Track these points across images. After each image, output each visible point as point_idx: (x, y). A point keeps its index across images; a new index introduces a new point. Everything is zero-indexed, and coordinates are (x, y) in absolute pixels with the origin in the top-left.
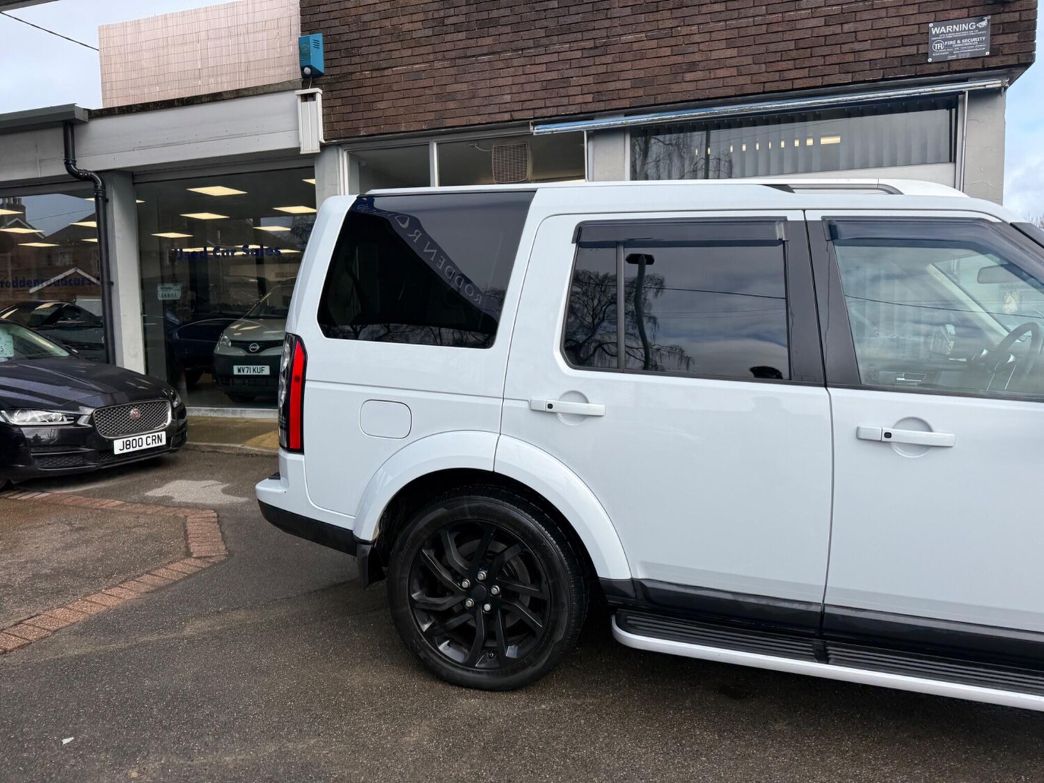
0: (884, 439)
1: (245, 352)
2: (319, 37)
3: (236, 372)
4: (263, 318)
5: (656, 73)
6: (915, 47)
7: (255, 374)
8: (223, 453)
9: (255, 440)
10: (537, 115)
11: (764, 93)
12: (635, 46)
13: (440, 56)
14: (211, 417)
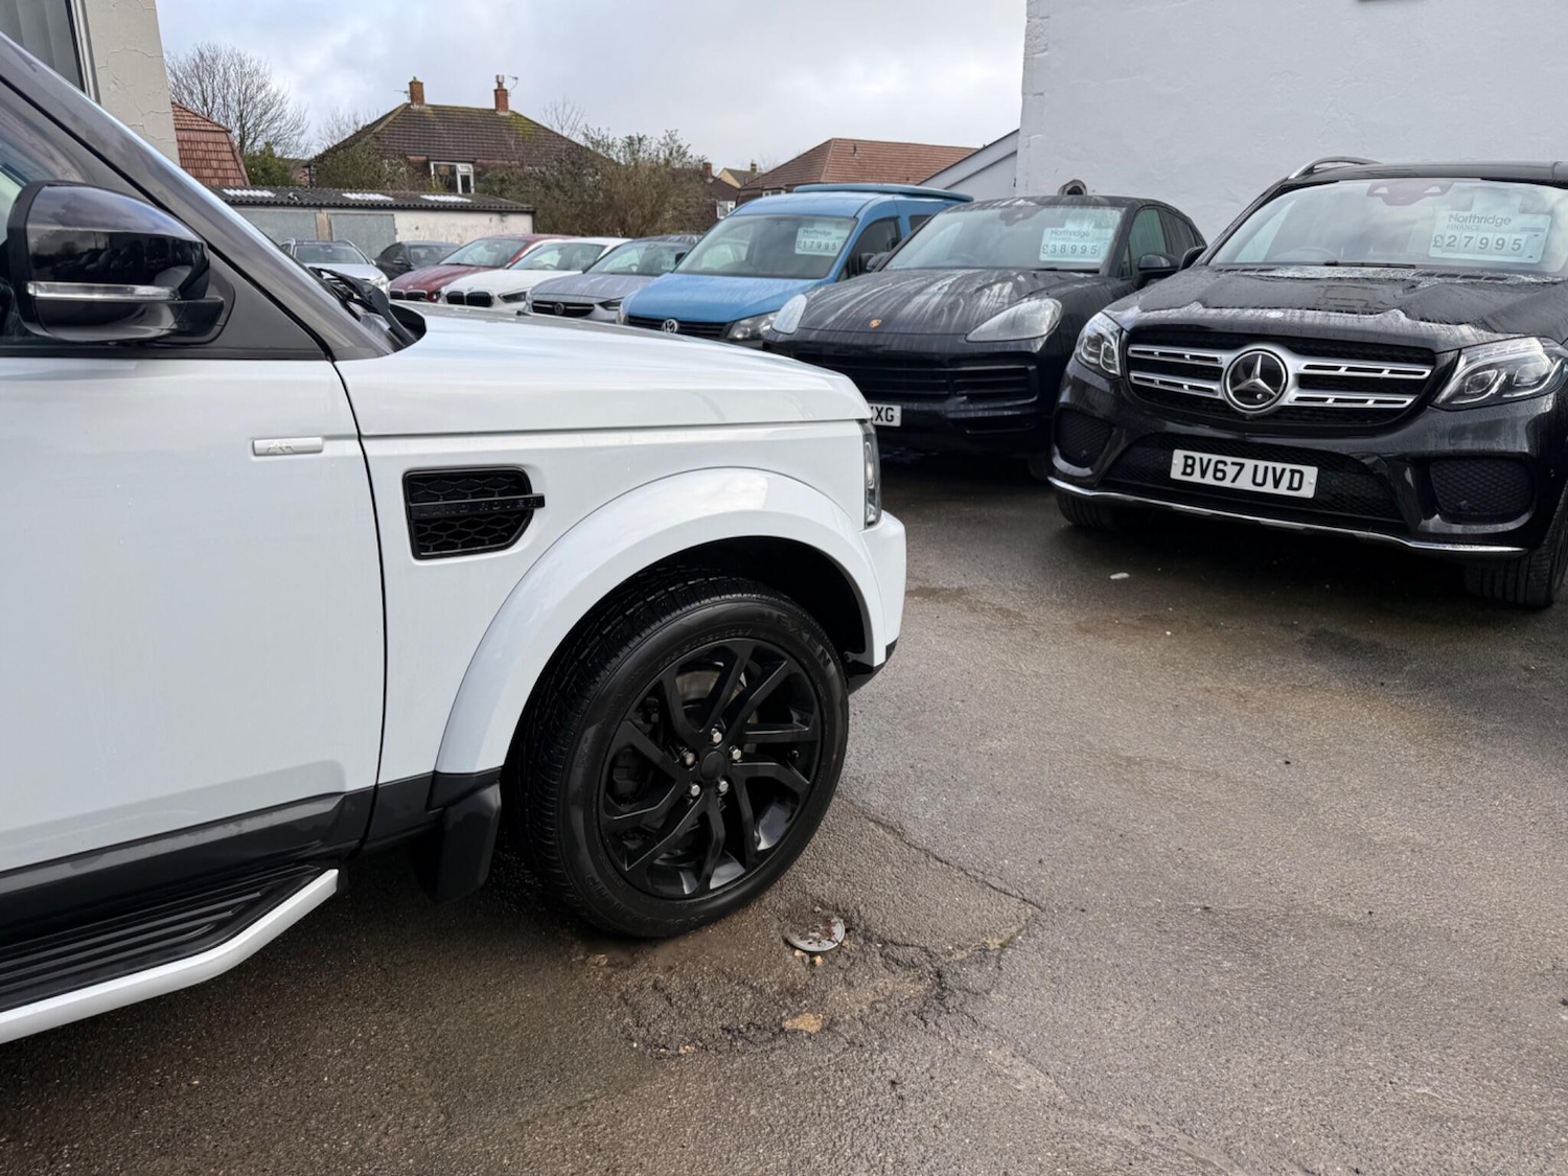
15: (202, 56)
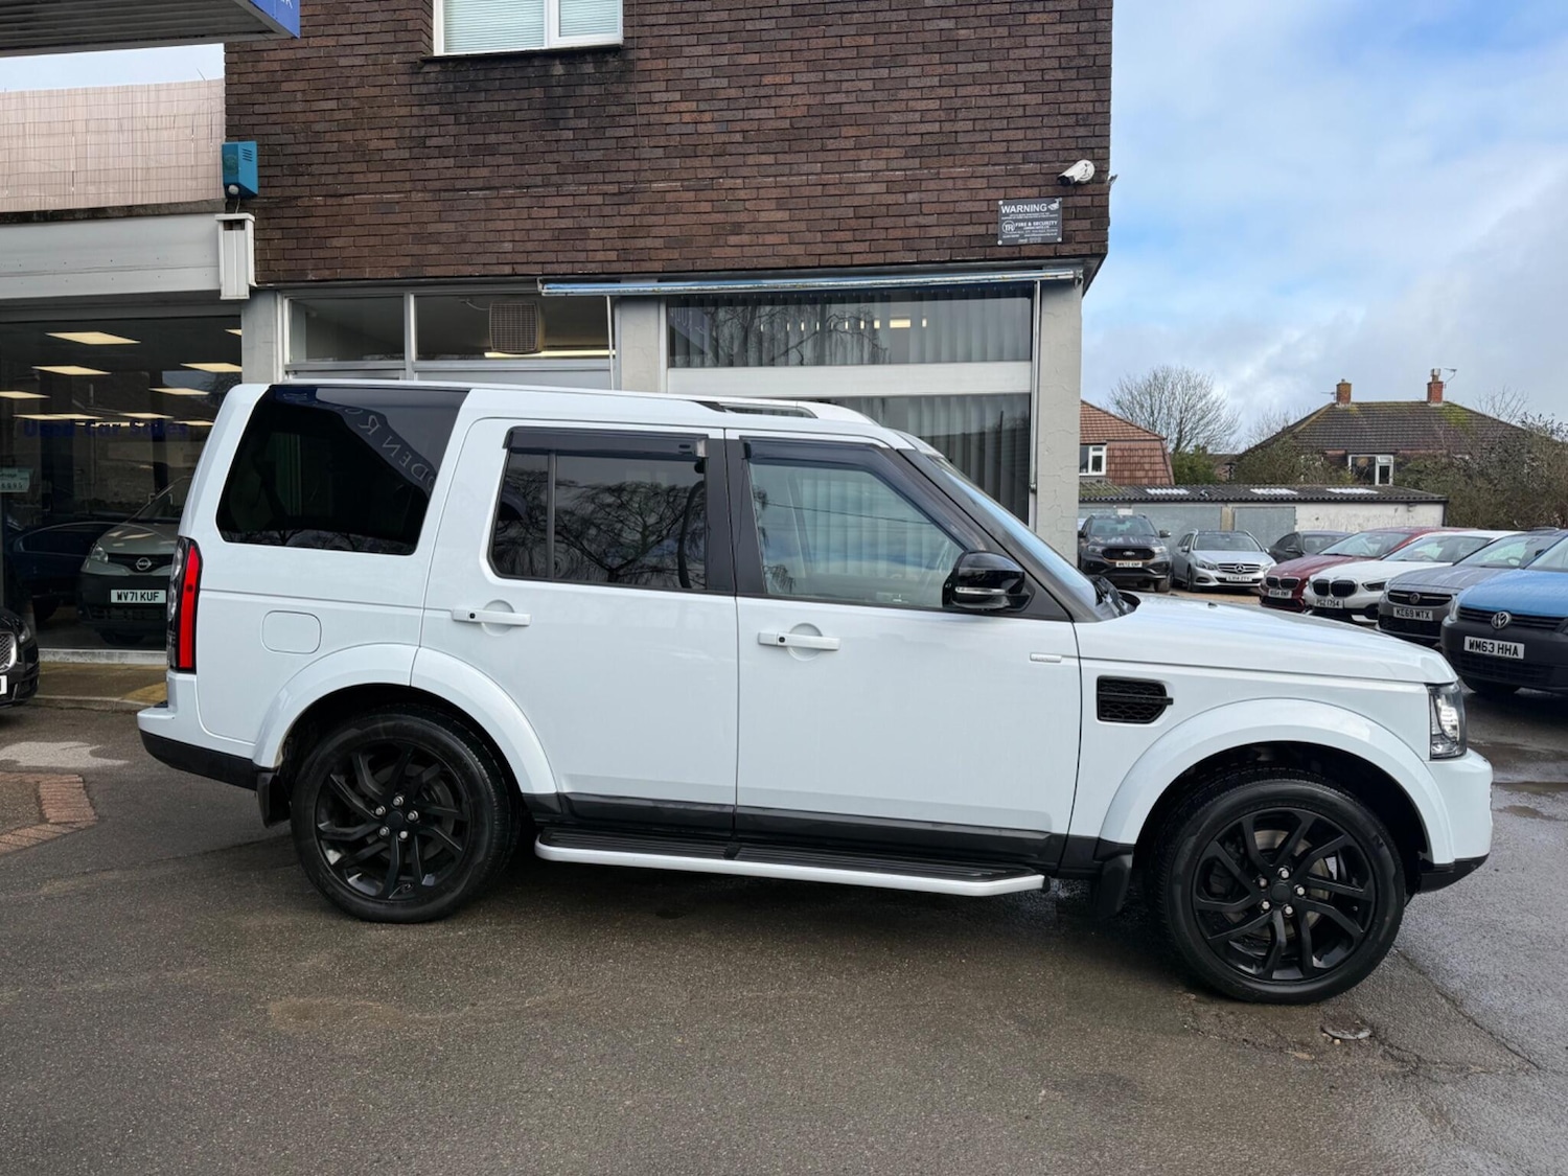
0: (779, 643)
1: (129, 570)
2: (252, 146)
3: (114, 599)
4: (159, 521)
5: (694, 232)
6: (984, 226)
7: (143, 601)
8: (93, 710)
9: (139, 692)
10: (546, 271)
11: (819, 267)
12: (669, 197)
13: (419, 185)
14: (73, 663)
15: (1156, 377)
